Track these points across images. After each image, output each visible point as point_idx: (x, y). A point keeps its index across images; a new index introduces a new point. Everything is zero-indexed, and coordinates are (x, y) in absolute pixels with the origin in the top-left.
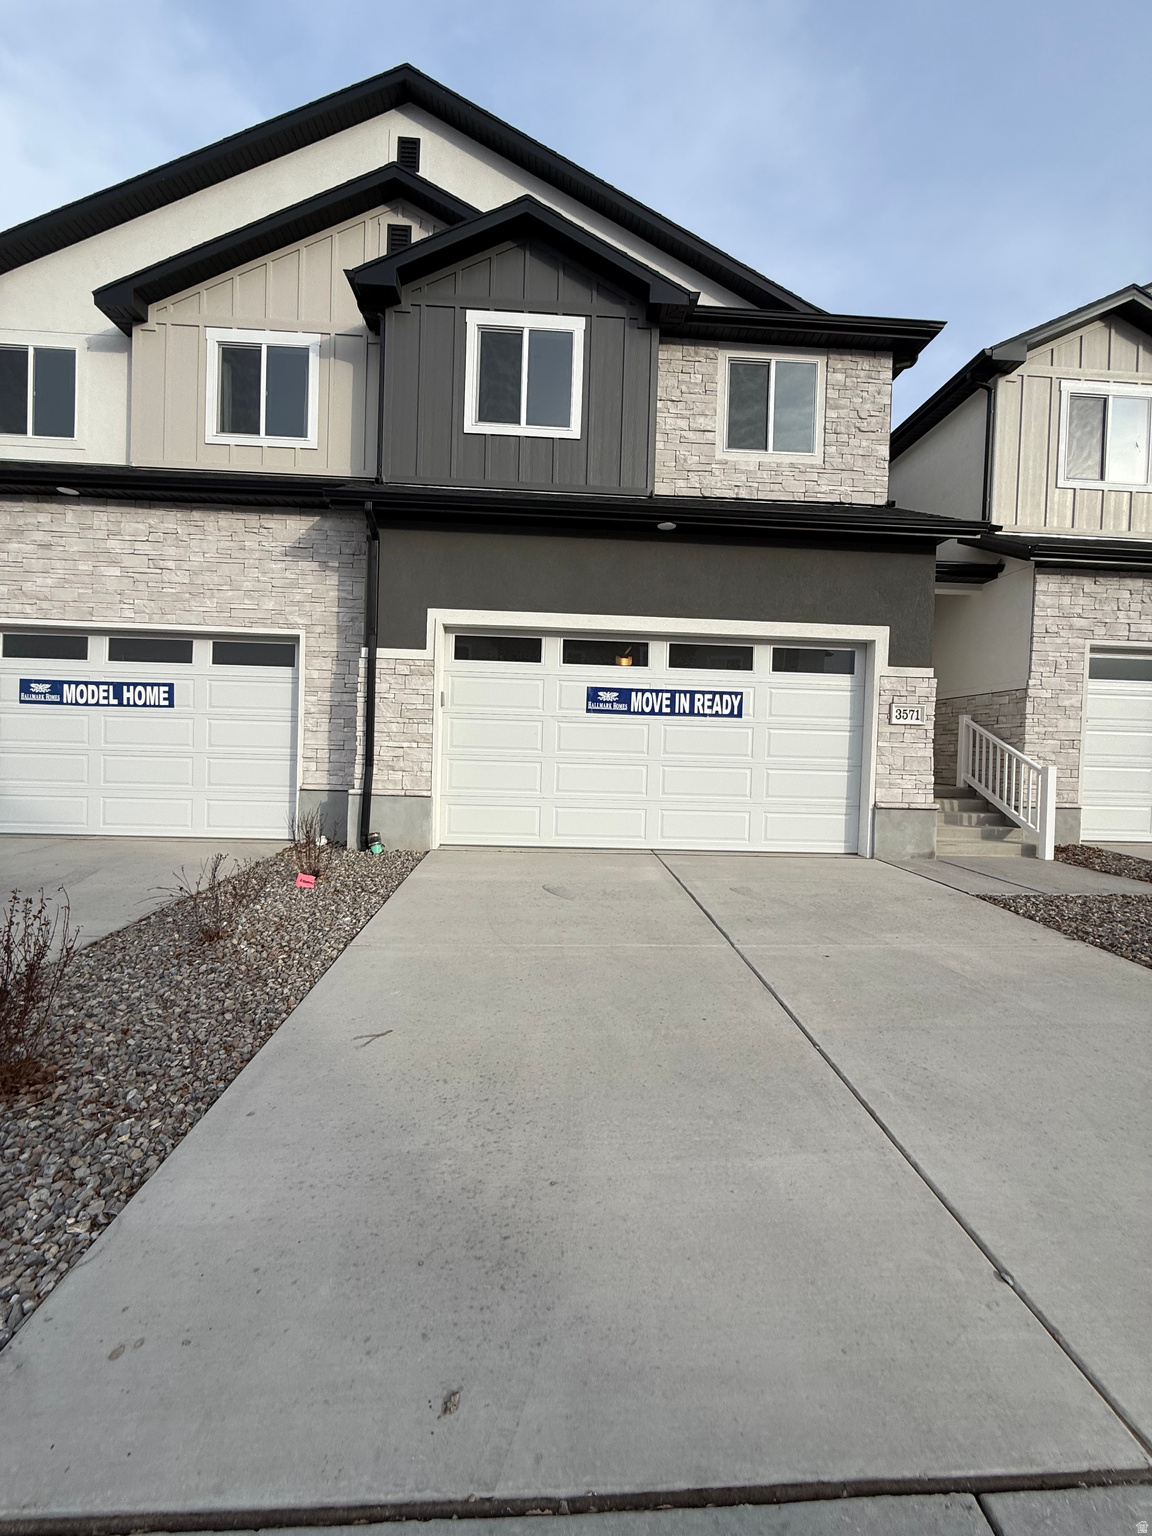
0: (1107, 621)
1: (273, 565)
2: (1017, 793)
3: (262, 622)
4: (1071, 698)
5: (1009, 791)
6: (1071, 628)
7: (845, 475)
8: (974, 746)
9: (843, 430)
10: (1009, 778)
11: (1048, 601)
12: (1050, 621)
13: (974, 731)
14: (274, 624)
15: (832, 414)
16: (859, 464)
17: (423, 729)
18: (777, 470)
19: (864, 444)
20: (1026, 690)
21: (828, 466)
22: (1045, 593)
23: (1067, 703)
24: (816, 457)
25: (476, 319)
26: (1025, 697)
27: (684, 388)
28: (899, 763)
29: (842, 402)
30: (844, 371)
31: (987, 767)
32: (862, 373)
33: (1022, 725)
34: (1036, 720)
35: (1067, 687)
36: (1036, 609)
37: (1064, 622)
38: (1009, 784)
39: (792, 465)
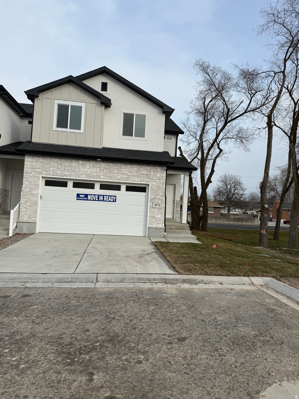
0: (46, 170)
4: (35, 191)
6: (35, 171)
11: (29, 164)
12: (29, 169)
20: (21, 188)
22: (27, 161)
23: (34, 193)
34: (24, 197)
35: (34, 188)
37: (33, 170)
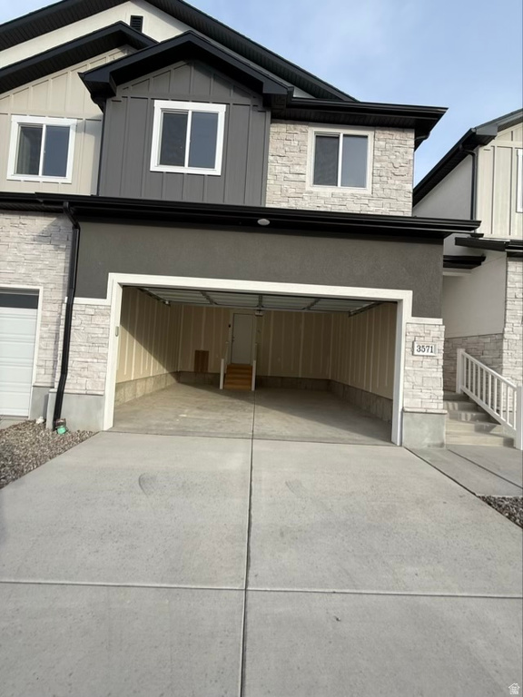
1: (26, 247)
2: (499, 401)
3: (17, 281)
5: (492, 399)
7: (385, 201)
8: (467, 368)
9: (384, 174)
10: (492, 391)
11: (516, 278)
12: (518, 291)
13: (467, 359)
14: (24, 282)
15: (377, 165)
16: (394, 195)
17: (101, 350)
18: (343, 197)
19: (397, 182)
20: (503, 334)
21: (374, 195)
22: (514, 273)
24: (368, 191)
25: (160, 106)
26: (503, 338)
27: (287, 149)
28: (419, 381)
29: (384, 158)
30: (385, 140)
31: (477, 382)
32: (396, 141)
33: (500, 357)
34: (510, 354)
36: (508, 283)
38: (492, 394)
39: (352, 195)
